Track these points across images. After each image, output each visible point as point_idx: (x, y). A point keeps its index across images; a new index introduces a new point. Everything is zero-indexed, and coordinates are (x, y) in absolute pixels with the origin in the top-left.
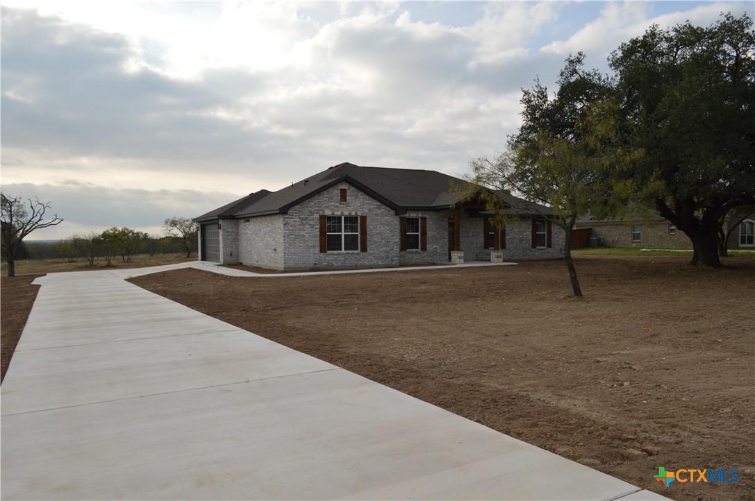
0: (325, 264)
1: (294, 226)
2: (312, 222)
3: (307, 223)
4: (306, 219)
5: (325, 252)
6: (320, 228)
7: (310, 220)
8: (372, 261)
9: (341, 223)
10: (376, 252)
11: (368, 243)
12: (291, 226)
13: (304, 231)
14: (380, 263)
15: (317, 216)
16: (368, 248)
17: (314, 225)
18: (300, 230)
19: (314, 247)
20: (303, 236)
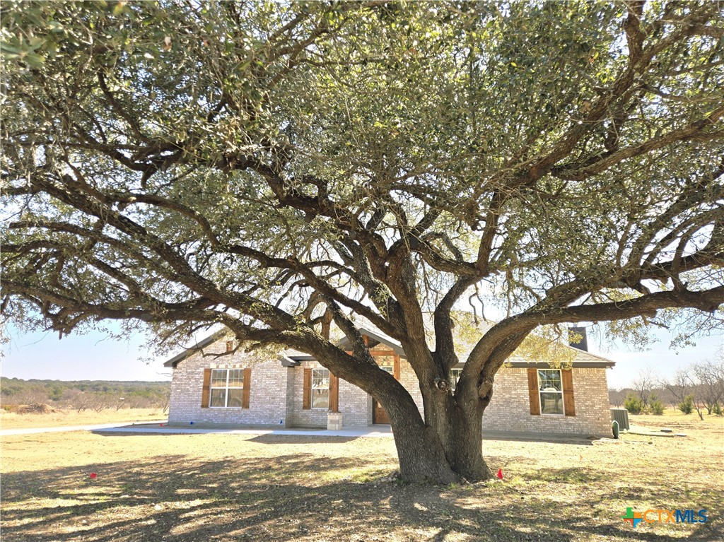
0: (205, 420)
1: (181, 380)
2: (197, 376)
3: (192, 377)
4: (193, 372)
5: (207, 407)
6: (204, 383)
7: (196, 374)
8: (254, 419)
9: (226, 377)
10: (259, 409)
11: (251, 399)
12: (178, 381)
13: (189, 385)
14: (262, 422)
15: (202, 370)
16: (251, 405)
17: (199, 379)
18: (186, 384)
19: (197, 401)
20: (188, 390)
